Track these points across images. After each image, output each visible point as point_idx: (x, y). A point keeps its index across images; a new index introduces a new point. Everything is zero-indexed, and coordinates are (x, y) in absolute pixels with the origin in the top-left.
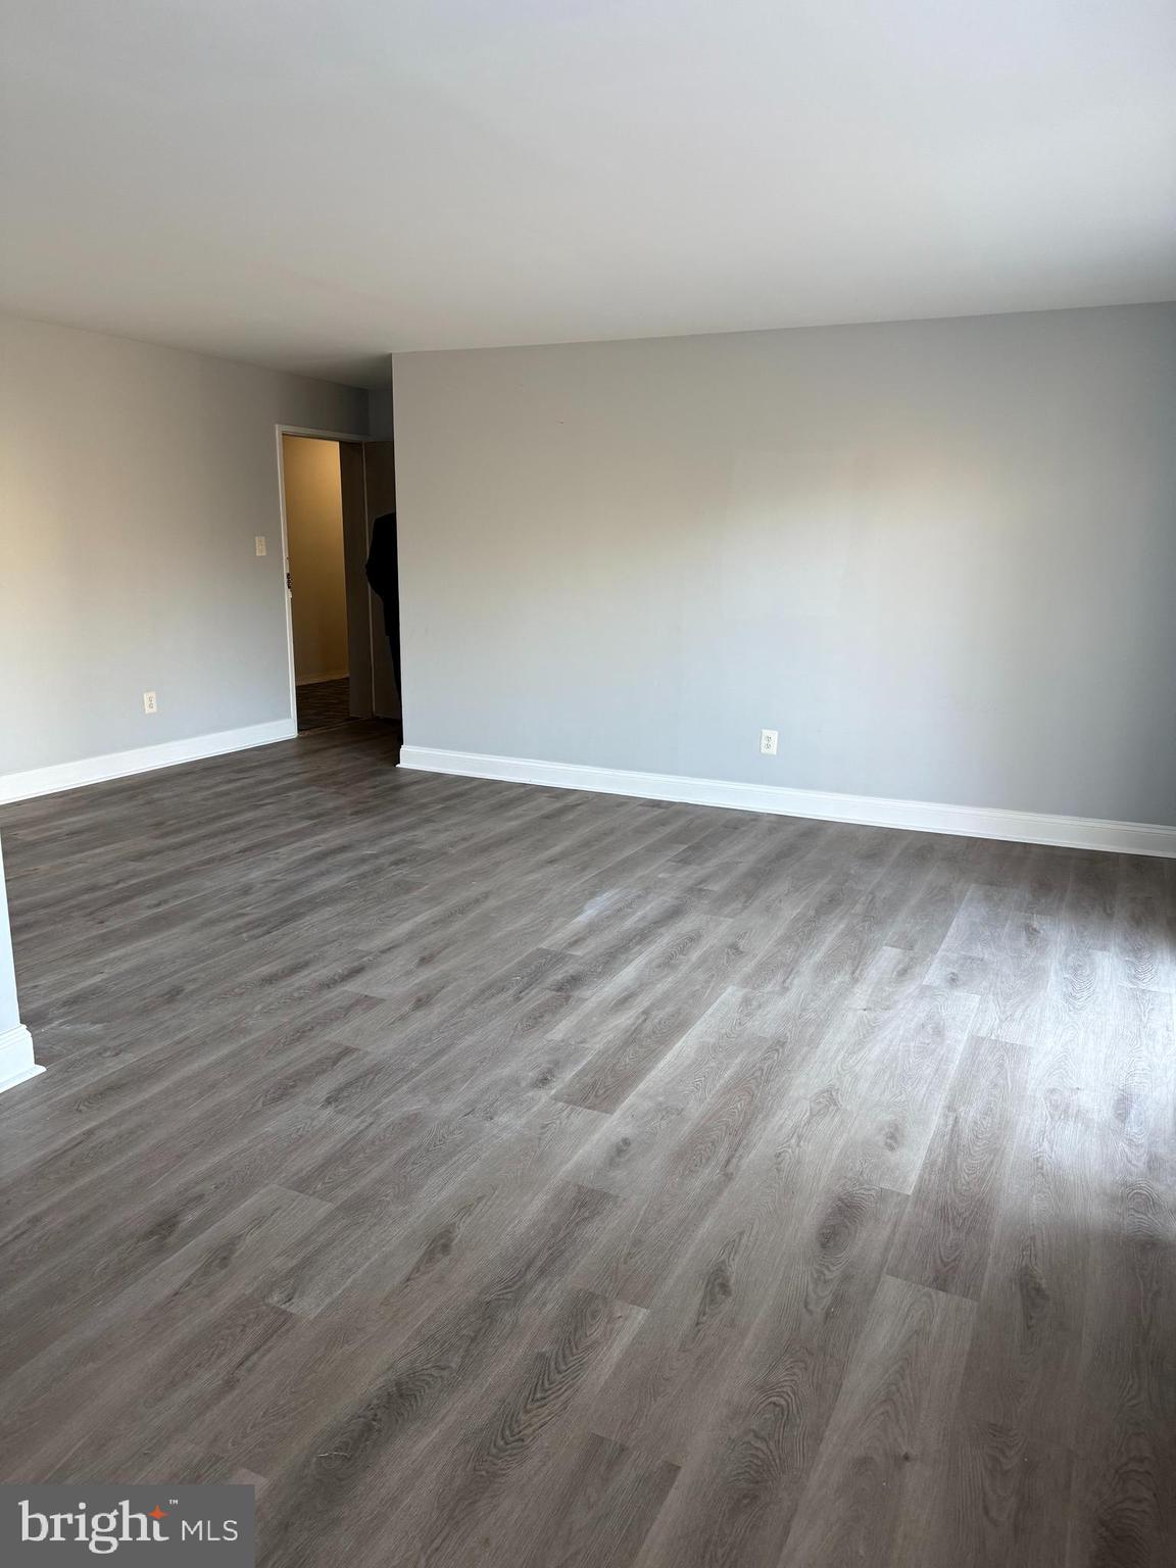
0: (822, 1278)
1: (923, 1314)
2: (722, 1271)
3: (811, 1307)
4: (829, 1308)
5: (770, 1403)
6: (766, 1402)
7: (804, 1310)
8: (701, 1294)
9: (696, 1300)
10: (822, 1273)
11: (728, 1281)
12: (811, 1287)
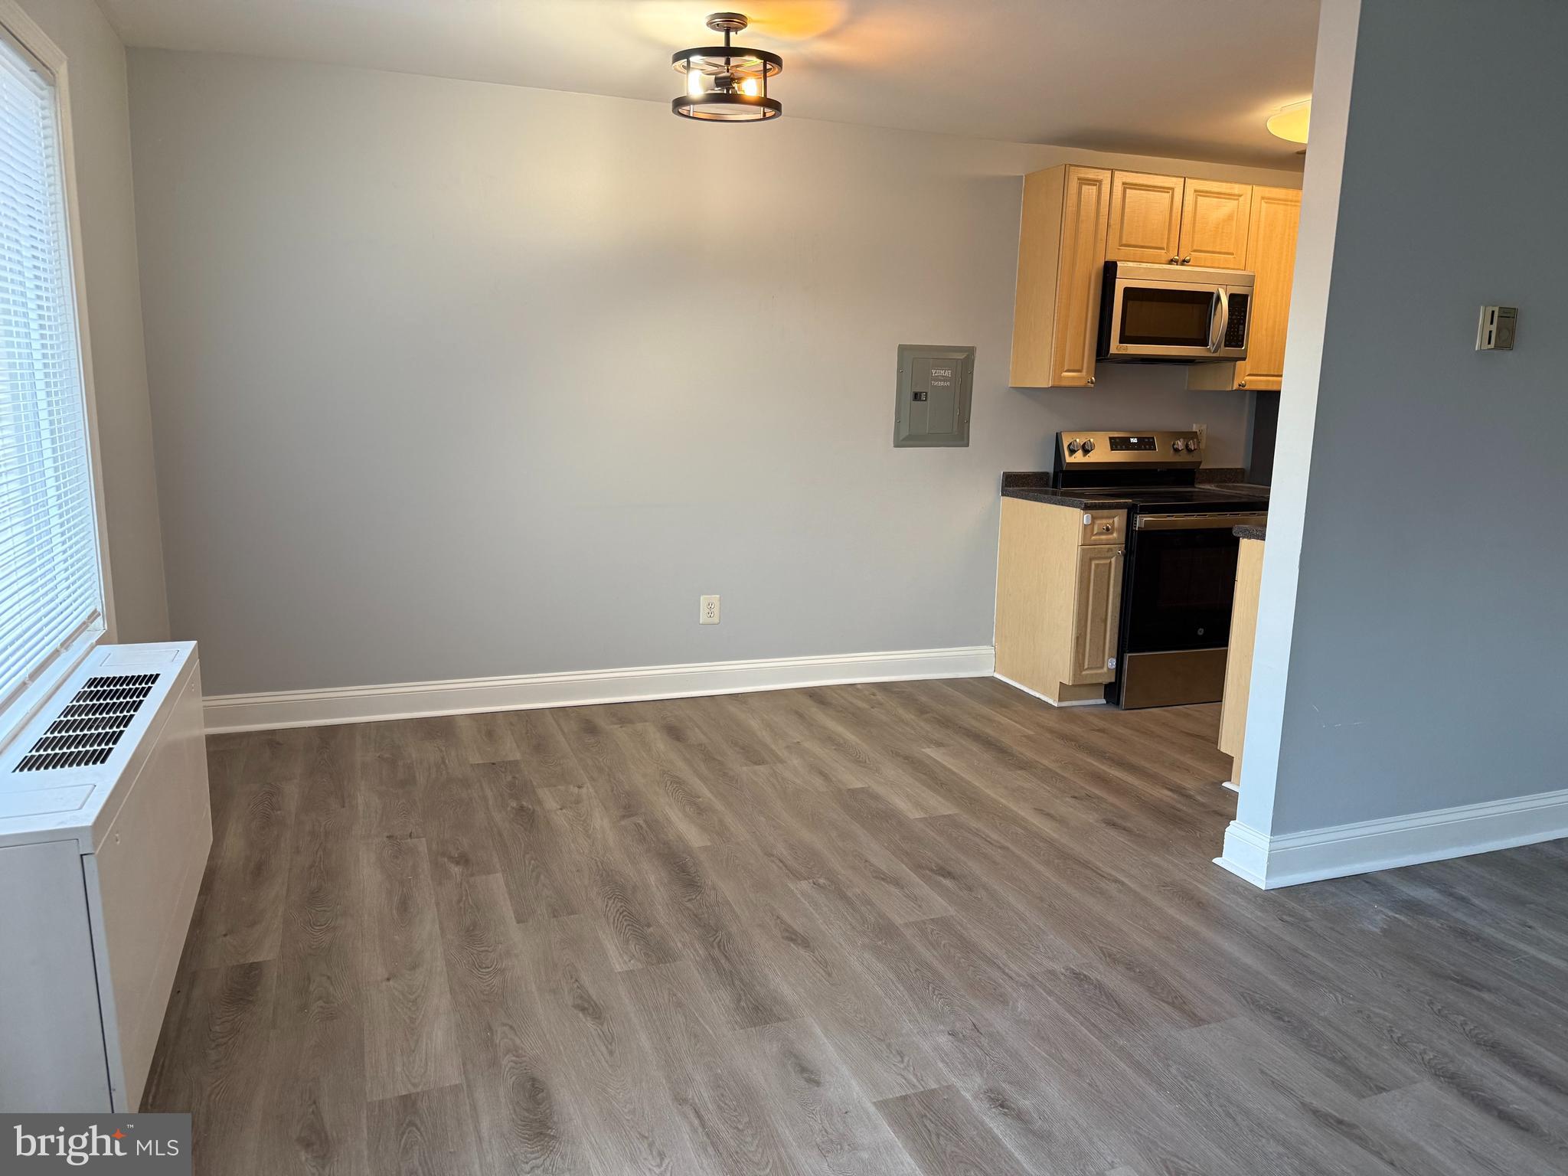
0: (514, 1052)
1: (413, 1068)
2: (596, 1018)
3: (506, 1029)
4: (492, 1034)
5: (491, 966)
6: (493, 966)
7: (511, 1024)
8: (594, 997)
9: (592, 992)
10: (517, 1057)
11: (584, 1014)
12: (518, 1041)
